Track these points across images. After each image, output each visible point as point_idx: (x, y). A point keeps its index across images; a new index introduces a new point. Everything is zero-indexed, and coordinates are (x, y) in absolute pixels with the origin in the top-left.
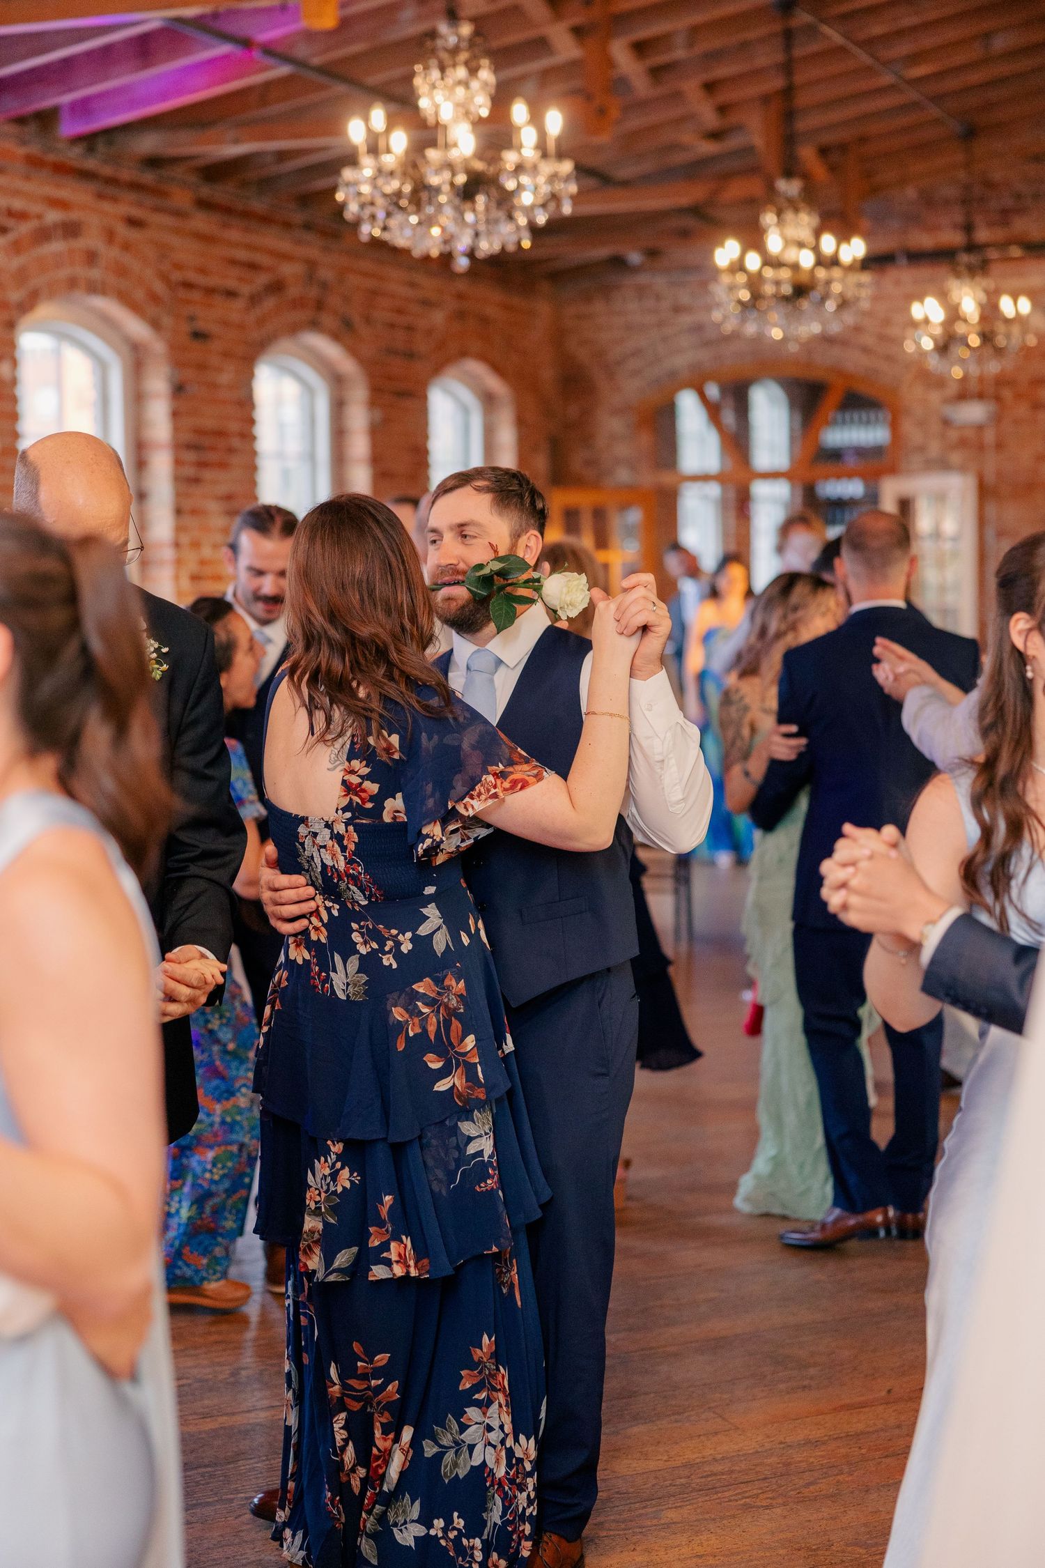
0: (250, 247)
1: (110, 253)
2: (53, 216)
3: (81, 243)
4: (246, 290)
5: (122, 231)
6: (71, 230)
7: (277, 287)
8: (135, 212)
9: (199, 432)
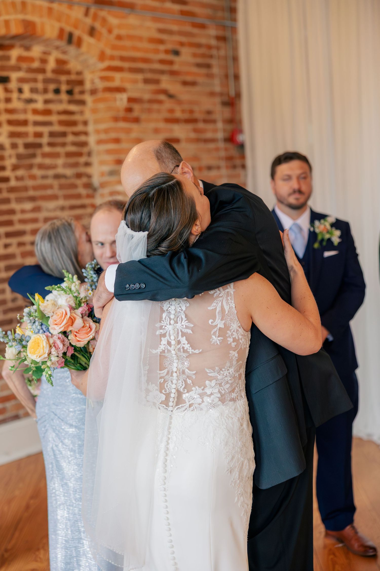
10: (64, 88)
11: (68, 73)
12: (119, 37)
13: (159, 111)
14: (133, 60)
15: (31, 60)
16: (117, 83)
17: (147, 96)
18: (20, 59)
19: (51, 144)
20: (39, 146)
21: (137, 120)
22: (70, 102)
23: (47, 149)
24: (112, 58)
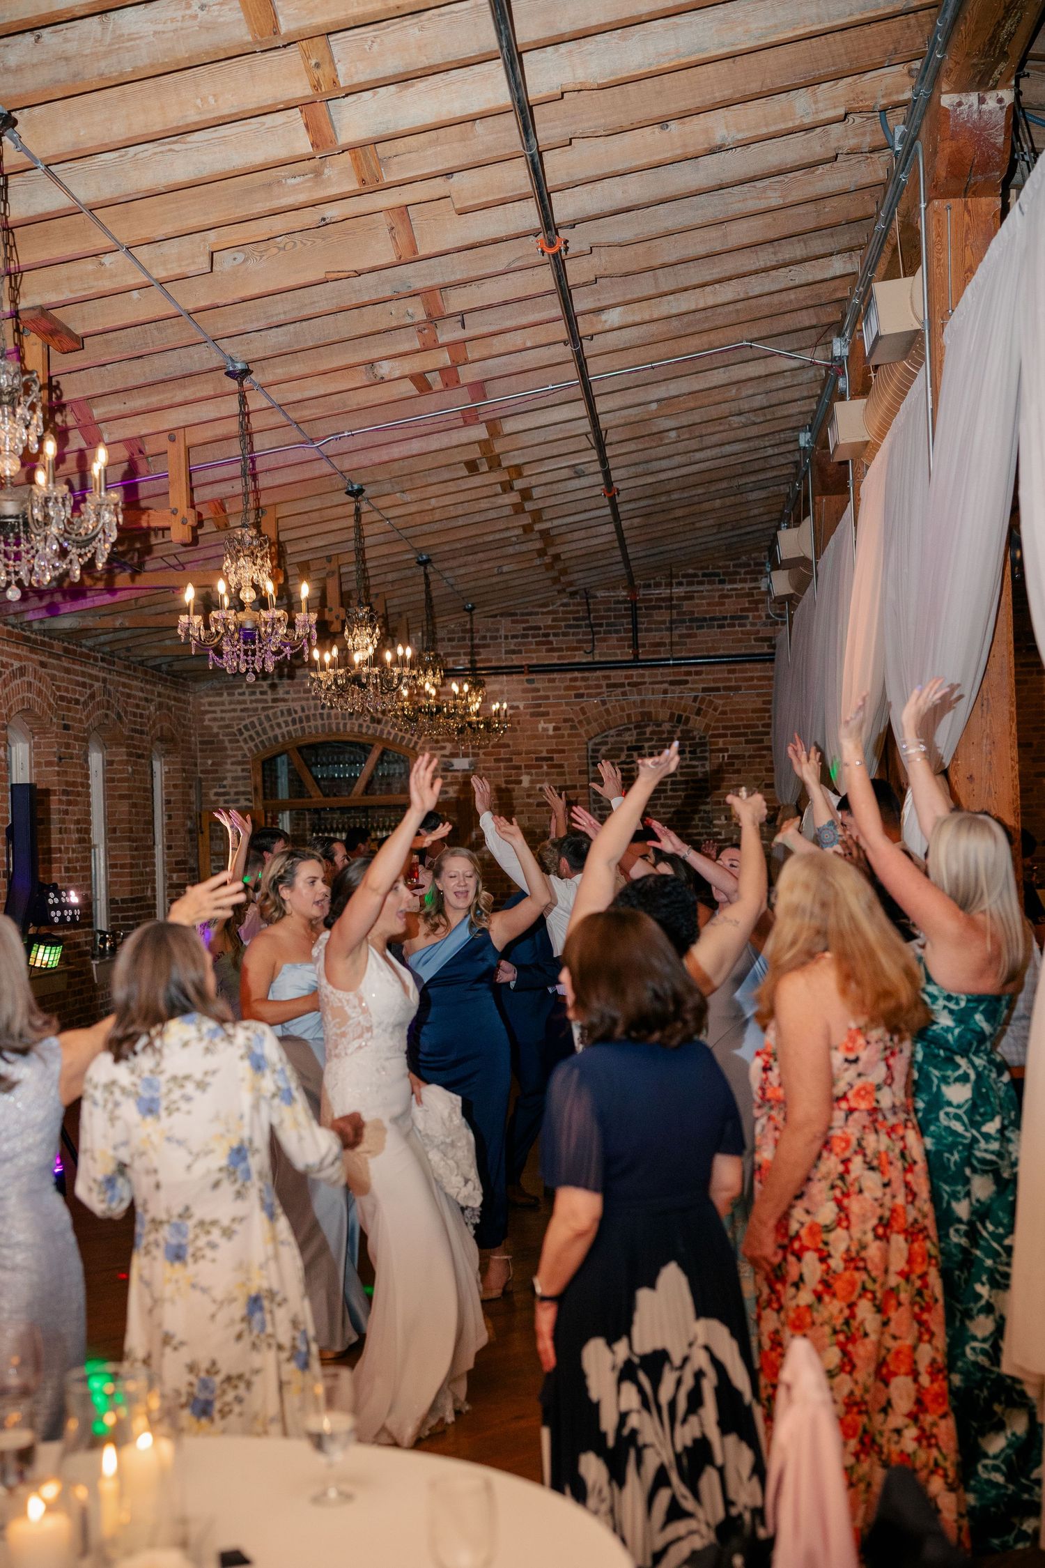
0: (83, 674)
1: (36, 683)
2: (17, 664)
3: (25, 679)
4: (82, 699)
5: (38, 668)
6: (22, 671)
7: (92, 696)
8: (43, 659)
9: (67, 783)
10: (688, 749)
11: (694, 738)
12: (724, 713)
13: (760, 763)
14: (737, 727)
15: (663, 732)
16: (721, 745)
17: (747, 754)
18: (653, 733)
19: (672, 790)
20: (665, 791)
21: (738, 771)
22: (691, 759)
23: (670, 793)
24: (716, 728)
